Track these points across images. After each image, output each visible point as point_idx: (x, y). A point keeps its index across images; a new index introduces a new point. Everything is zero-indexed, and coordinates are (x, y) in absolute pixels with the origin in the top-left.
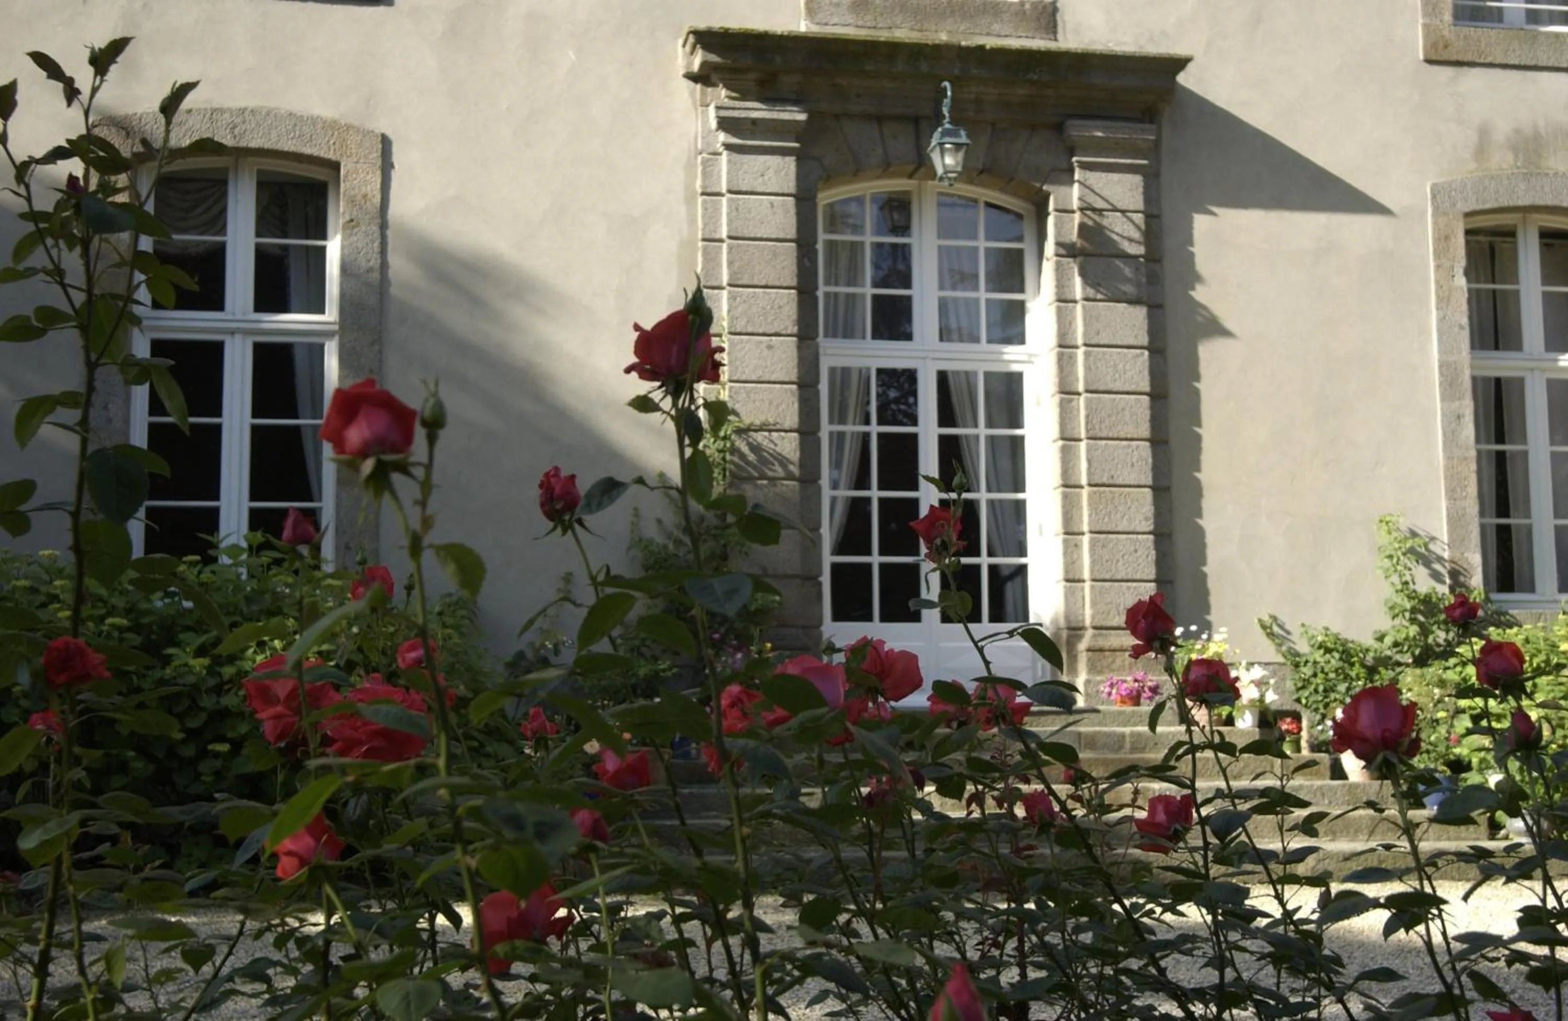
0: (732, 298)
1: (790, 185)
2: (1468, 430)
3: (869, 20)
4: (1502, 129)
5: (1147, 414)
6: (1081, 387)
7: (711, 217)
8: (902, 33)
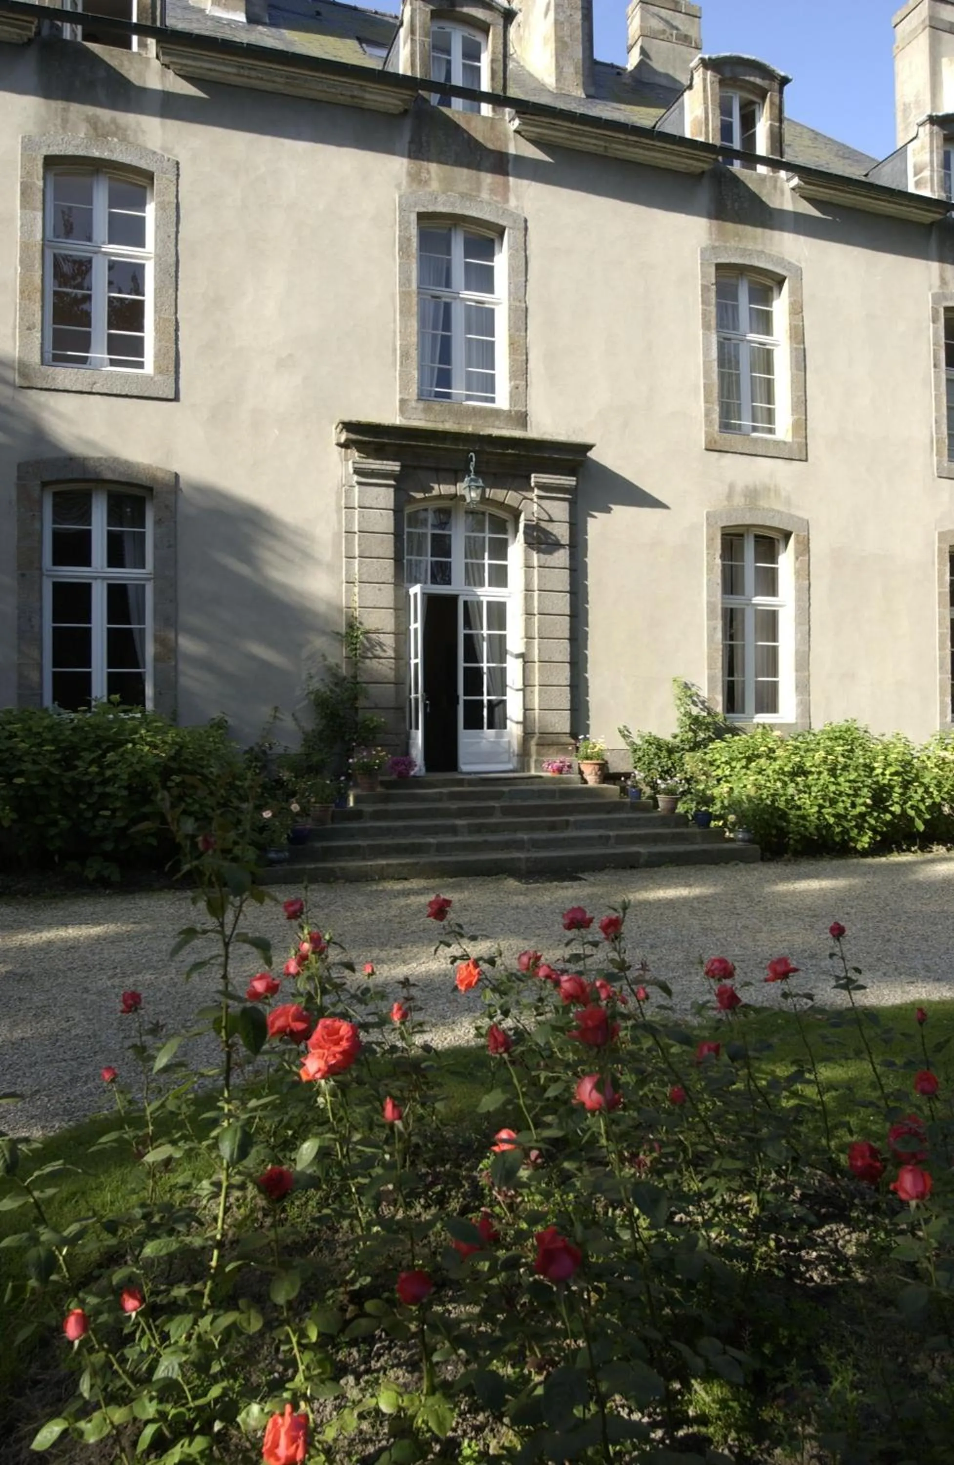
0: (360, 564)
1: (391, 504)
2: (719, 635)
3: (432, 417)
4: (740, 486)
5: (568, 626)
6: (536, 612)
7: (350, 520)
8: (449, 426)
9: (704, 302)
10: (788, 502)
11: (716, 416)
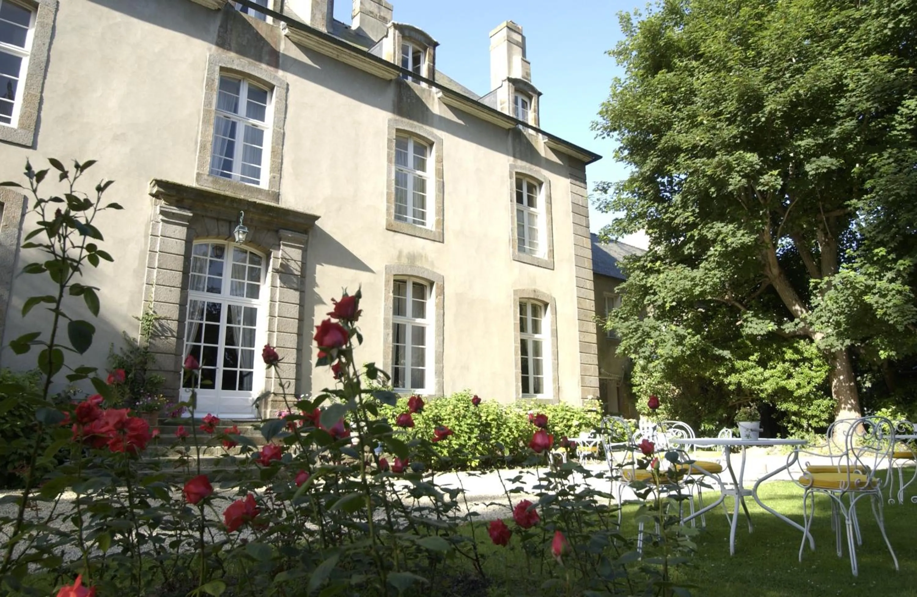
0: (158, 272)
1: (184, 237)
2: (391, 338)
3: (217, 187)
4: (405, 252)
5: (297, 325)
6: (276, 315)
7: (153, 244)
8: (229, 193)
9: (389, 147)
10: (432, 264)
11: (393, 211)
